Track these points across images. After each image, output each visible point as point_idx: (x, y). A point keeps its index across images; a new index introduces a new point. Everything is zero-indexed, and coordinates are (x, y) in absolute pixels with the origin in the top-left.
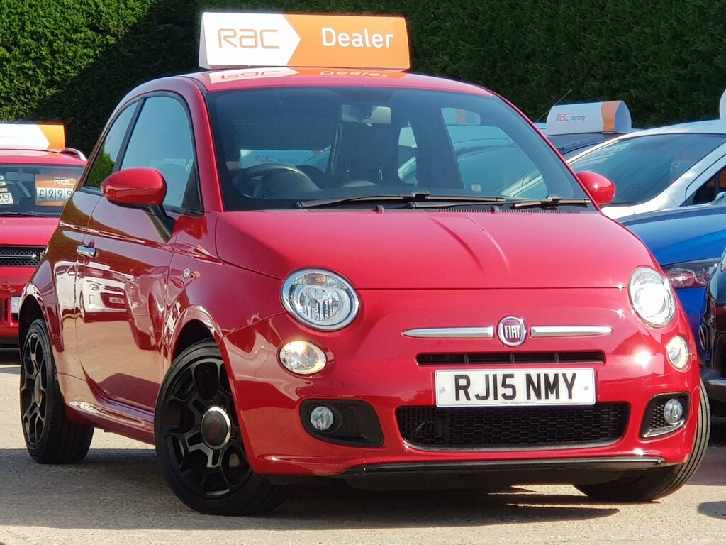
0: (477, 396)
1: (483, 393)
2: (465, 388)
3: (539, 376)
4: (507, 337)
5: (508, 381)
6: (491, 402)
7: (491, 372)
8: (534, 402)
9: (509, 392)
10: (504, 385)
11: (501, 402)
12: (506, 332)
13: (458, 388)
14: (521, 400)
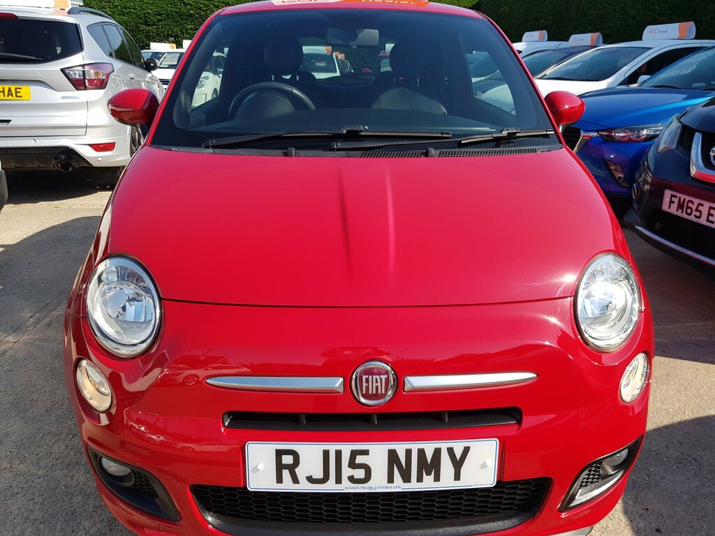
0: (310, 479)
1: (319, 474)
2: (292, 468)
3: (408, 452)
4: (364, 392)
5: (360, 459)
6: (331, 487)
7: (332, 448)
8: (399, 486)
9: (360, 474)
10: (353, 465)
11: (346, 487)
12: (365, 384)
13: (280, 467)
14: (379, 483)
